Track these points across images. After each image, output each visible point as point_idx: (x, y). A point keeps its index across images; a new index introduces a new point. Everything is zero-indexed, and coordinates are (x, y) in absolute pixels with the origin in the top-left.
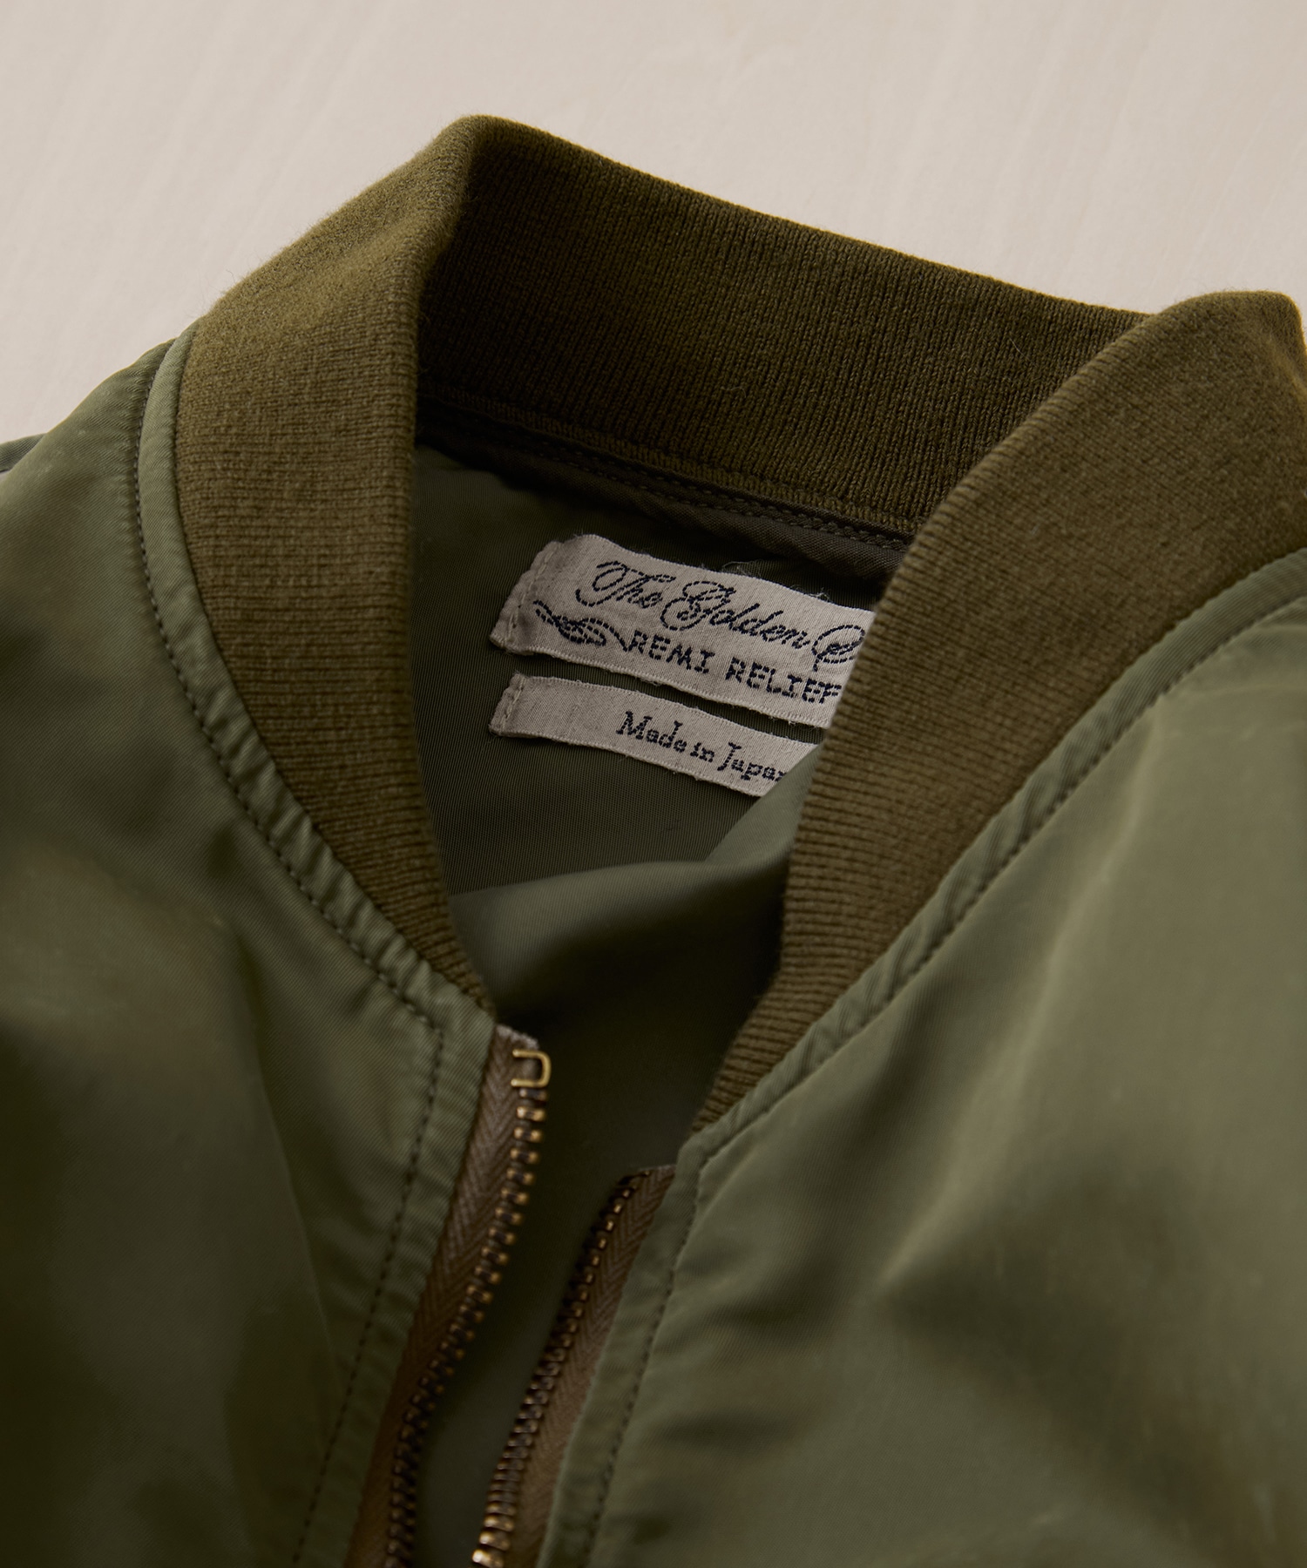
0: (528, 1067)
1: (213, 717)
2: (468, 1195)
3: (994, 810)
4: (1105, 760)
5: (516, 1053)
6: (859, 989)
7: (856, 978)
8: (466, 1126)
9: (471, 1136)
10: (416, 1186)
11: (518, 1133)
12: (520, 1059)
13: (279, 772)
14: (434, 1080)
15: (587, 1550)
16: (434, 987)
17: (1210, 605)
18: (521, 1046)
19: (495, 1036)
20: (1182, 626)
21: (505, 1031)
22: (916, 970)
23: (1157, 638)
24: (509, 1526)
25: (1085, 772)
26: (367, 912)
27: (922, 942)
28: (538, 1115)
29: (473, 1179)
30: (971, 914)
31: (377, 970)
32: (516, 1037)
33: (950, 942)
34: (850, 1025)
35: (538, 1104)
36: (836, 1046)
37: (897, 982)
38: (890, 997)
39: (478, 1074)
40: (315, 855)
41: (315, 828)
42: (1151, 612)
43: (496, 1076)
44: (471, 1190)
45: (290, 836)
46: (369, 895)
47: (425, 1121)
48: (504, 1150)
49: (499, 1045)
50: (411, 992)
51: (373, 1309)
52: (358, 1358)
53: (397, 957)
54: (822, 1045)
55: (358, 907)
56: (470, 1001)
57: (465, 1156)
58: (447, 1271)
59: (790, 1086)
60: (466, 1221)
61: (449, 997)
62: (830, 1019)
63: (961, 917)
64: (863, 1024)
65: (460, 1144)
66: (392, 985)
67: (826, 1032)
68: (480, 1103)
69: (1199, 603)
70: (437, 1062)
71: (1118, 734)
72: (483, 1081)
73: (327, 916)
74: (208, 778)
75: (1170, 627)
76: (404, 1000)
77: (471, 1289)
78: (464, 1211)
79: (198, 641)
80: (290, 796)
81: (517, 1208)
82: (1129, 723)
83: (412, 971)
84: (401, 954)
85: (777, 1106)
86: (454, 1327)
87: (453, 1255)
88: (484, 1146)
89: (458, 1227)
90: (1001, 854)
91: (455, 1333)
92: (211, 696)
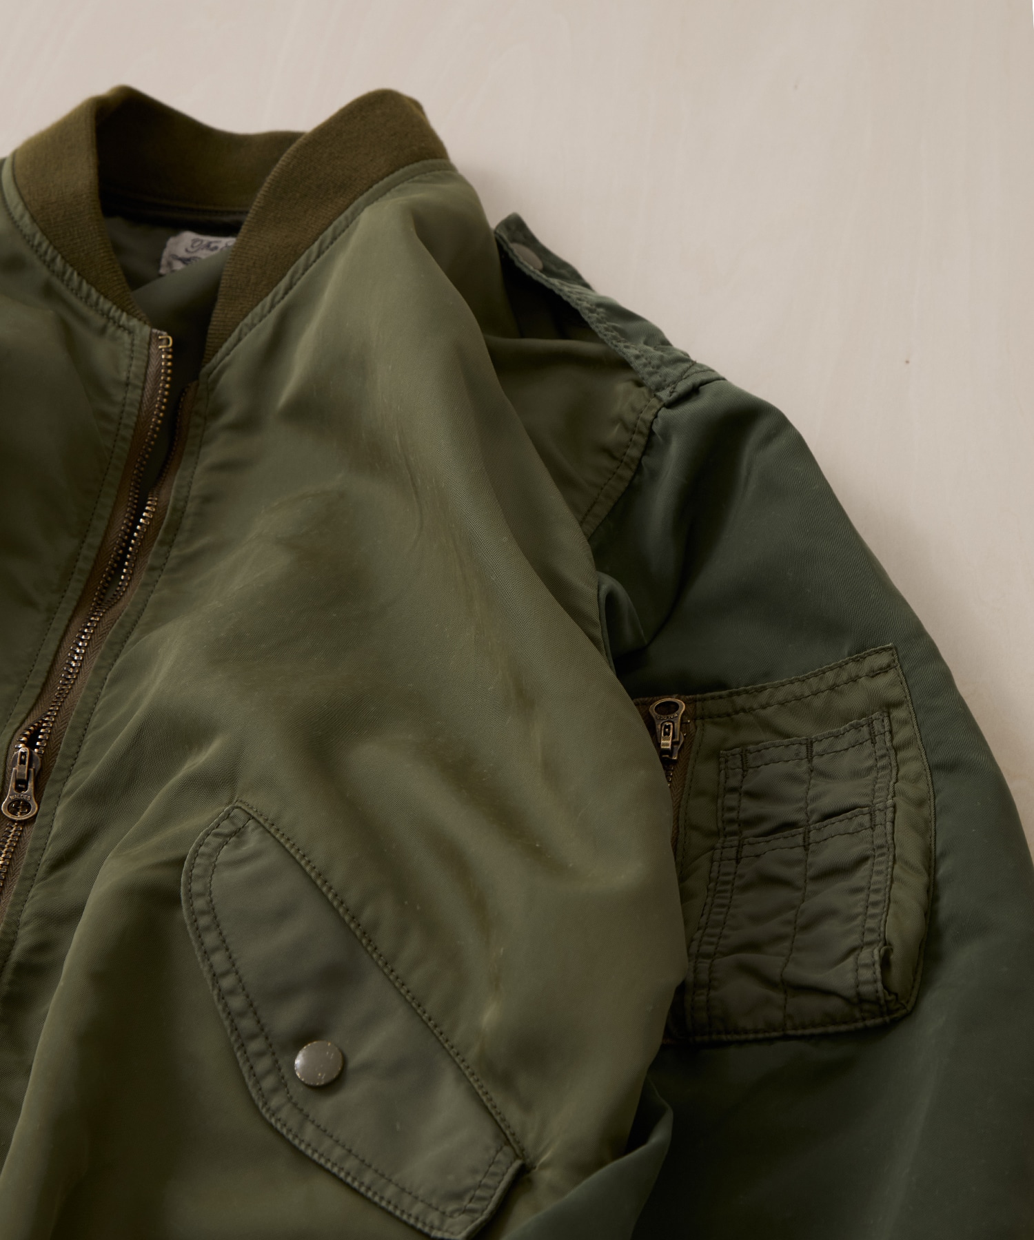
0: (164, 342)
1: (36, 242)
2: (148, 387)
3: (308, 247)
4: (346, 231)
5: (160, 337)
6: (258, 309)
7: (257, 305)
8: (145, 364)
9: (147, 367)
10: (130, 387)
11: (163, 363)
12: (161, 340)
13: (63, 257)
14: (132, 351)
15: (185, 507)
16: (128, 320)
17: (386, 180)
18: (161, 335)
19: (151, 334)
20: (375, 187)
21: (155, 331)
22: (279, 302)
23: (367, 190)
24: (155, 504)
25: (340, 235)
26: (102, 299)
27: (281, 293)
28: (170, 357)
29: (149, 382)
30: (299, 283)
31: (109, 318)
32: (159, 332)
33: (291, 293)
34: (255, 321)
35: (168, 353)
36: (250, 330)
37: (272, 306)
38: (269, 311)
39: (147, 346)
40: (80, 284)
41: (79, 274)
42: (365, 182)
43: (153, 346)
44: (149, 386)
45: (70, 279)
46: (102, 293)
47: (131, 365)
48: (159, 371)
49: (153, 335)
50: (121, 323)
51: (118, 430)
52: (114, 446)
53: (115, 312)
54: (245, 330)
55: (98, 299)
56: (141, 323)
57: (146, 374)
58: (144, 414)
59: (235, 345)
60: (149, 397)
61: (134, 322)
62: (248, 320)
63: (295, 284)
64: (260, 321)
65: (143, 370)
66: (114, 322)
67: (246, 325)
68: (149, 356)
69: (382, 179)
70: (132, 345)
71: (351, 222)
72: (149, 348)
73: (89, 303)
74: (38, 263)
75: (371, 187)
76: (120, 326)
77: (153, 420)
78: (147, 393)
79: (27, 219)
80: (68, 265)
81: (166, 390)
82: (355, 218)
83: (120, 316)
84: (116, 311)
85: (232, 353)
86: (149, 434)
87: (145, 409)
88: (152, 370)
89: (146, 399)
90: (310, 262)
91: (150, 436)
92: (34, 236)
